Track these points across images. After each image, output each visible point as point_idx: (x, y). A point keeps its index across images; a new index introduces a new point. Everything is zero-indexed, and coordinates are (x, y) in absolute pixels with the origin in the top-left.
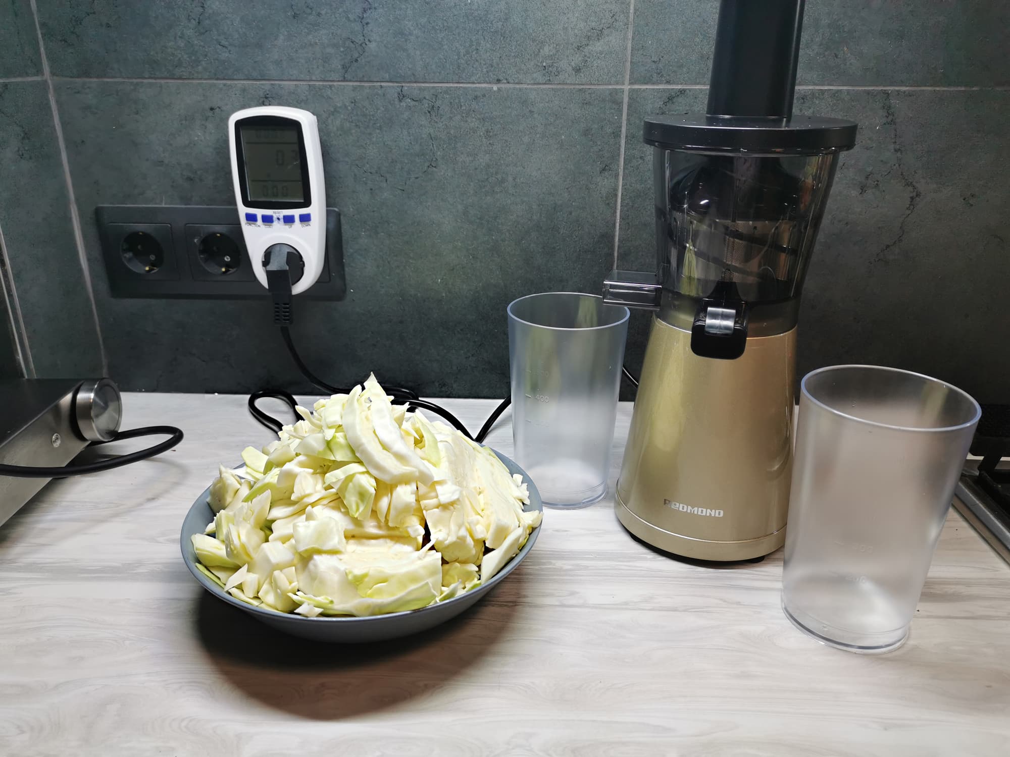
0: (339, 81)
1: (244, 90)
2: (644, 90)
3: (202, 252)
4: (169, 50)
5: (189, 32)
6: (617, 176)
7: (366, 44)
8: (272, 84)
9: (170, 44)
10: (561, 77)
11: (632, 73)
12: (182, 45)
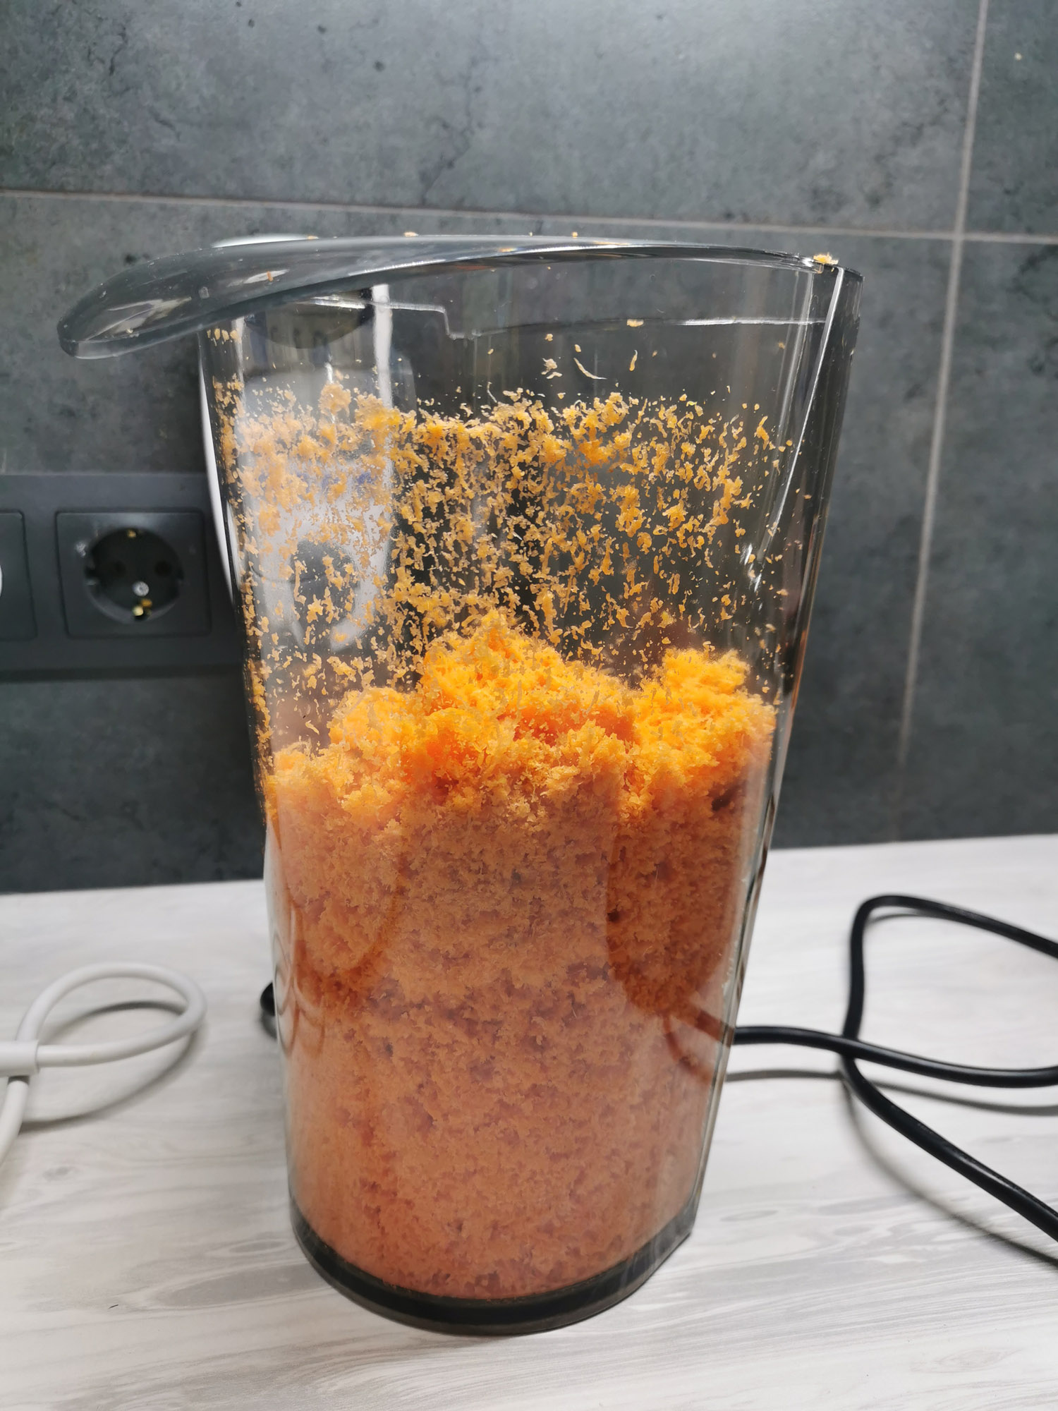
0: (411, 207)
1: (205, 219)
2: (990, 244)
3: (91, 573)
4: (39, 126)
5: (88, 89)
6: (933, 406)
7: (473, 133)
8: (269, 210)
9: (42, 112)
10: (845, 213)
11: (970, 208)
12: (70, 116)
